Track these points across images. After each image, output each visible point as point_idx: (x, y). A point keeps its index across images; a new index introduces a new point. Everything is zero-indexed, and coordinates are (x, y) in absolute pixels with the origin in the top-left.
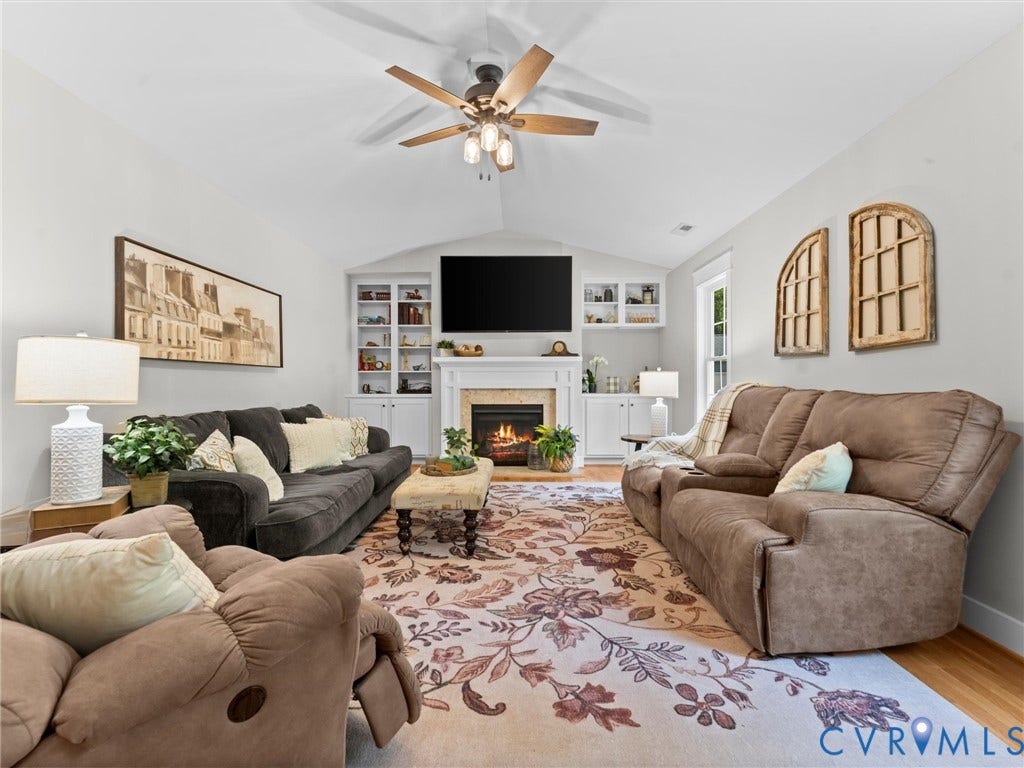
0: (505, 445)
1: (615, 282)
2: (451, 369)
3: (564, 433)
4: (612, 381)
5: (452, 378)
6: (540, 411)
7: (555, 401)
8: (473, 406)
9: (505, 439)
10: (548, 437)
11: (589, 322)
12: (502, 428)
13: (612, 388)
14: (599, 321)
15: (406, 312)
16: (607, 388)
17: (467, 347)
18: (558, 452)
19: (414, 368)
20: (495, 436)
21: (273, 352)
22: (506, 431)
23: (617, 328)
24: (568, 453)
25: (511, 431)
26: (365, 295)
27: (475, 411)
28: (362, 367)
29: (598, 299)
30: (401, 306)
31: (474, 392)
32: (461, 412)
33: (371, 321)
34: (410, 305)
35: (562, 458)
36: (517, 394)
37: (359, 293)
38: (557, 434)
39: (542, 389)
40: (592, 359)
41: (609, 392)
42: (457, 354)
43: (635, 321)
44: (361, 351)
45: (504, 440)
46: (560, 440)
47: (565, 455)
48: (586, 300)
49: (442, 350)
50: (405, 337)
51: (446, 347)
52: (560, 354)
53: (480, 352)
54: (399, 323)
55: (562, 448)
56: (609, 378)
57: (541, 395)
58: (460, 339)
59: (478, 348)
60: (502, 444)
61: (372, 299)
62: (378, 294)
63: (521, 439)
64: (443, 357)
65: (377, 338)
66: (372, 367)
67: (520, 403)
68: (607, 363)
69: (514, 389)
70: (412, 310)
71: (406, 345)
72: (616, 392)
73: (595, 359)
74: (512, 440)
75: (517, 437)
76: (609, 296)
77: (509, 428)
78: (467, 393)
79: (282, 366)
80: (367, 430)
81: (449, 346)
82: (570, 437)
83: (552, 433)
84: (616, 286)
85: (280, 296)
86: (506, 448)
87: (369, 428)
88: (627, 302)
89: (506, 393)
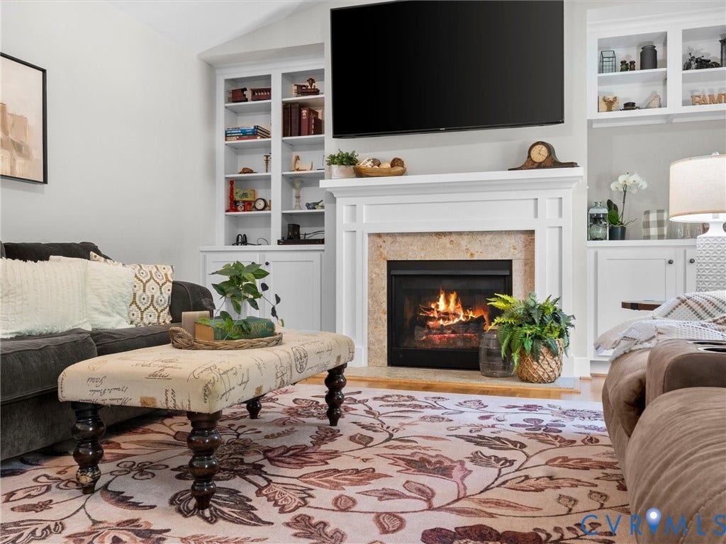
0: (446, 323)
1: (662, 30)
2: (353, 201)
3: (542, 309)
4: (653, 217)
5: (354, 217)
6: (507, 273)
7: (533, 252)
8: (388, 262)
9: (447, 314)
10: (512, 316)
11: (609, 109)
12: (442, 297)
13: (654, 231)
14: (629, 106)
15: (295, 117)
16: (644, 232)
17: (376, 162)
18: (528, 345)
19: (308, 206)
20: (431, 310)
21: (27, 156)
22: (447, 302)
23: (667, 117)
24: (549, 347)
25: (456, 301)
26: (237, 94)
27: (393, 272)
28: (233, 205)
29: (627, 66)
30: (287, 107)
31: (390, 239)
32: (370, 272)
33: (245, 134)
34: (302, 105)
35: (535, 354)
36: (464, 242)
37: (227, 91)
38: (528, 311)
39: (509, 233)
40: (617, 180)
41: (648, 237)
42: (360, 173)
43: (703, 102)
44: (231, 183)
45: (446, 316)
46: (533, 322)
47: (544, 350)
48: (601, 70)
49: (335, 168)
50: (298, 158)
51: (342, 163)
52: (540, 166)
53: (399, 169)
54: (285, 135)
55: (537, 338)
56: (647, 213)
57: (509, 242)
58: (366, 148)
59: (396, 162)
60: (441, 322)
61: (246, 100)
62: (254, 91)
63: (471, 315)
64: (337, 180)
65: (255, 162)
66: (249, 205)
67: (468, 258)
68: (644, 185)
69: (460, 233)
70: (304, 112)
71: (298, 170)
72: (661, 237)
73: (621, 179)
74: (456, 315)
75: (465, 311)
76: (650, 57)
77: (453, 297)
78: (379, 241)
79: (45, 181)
80: (169, 285)
81: (347, 160)
82: (556, 317)
83: (520, 310)
84: (664, 38)
85: (44, 71)
86: (449, 327)
87: (174, 283)
88: (687, 67)
89: (445, 240)
